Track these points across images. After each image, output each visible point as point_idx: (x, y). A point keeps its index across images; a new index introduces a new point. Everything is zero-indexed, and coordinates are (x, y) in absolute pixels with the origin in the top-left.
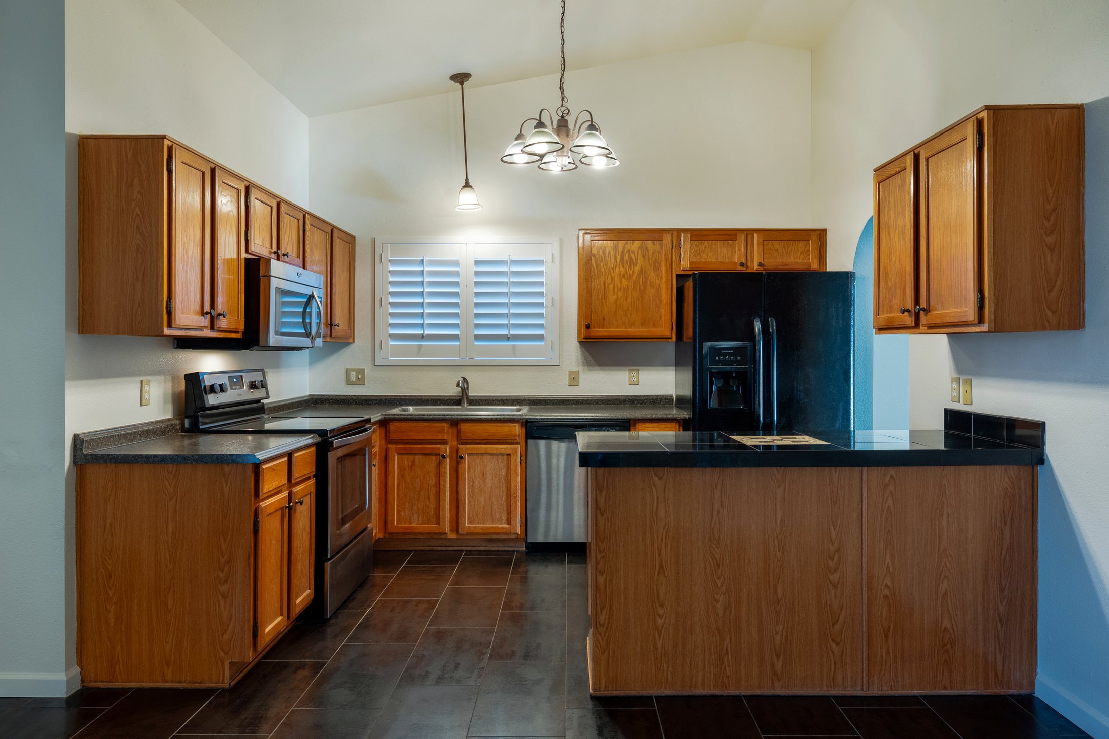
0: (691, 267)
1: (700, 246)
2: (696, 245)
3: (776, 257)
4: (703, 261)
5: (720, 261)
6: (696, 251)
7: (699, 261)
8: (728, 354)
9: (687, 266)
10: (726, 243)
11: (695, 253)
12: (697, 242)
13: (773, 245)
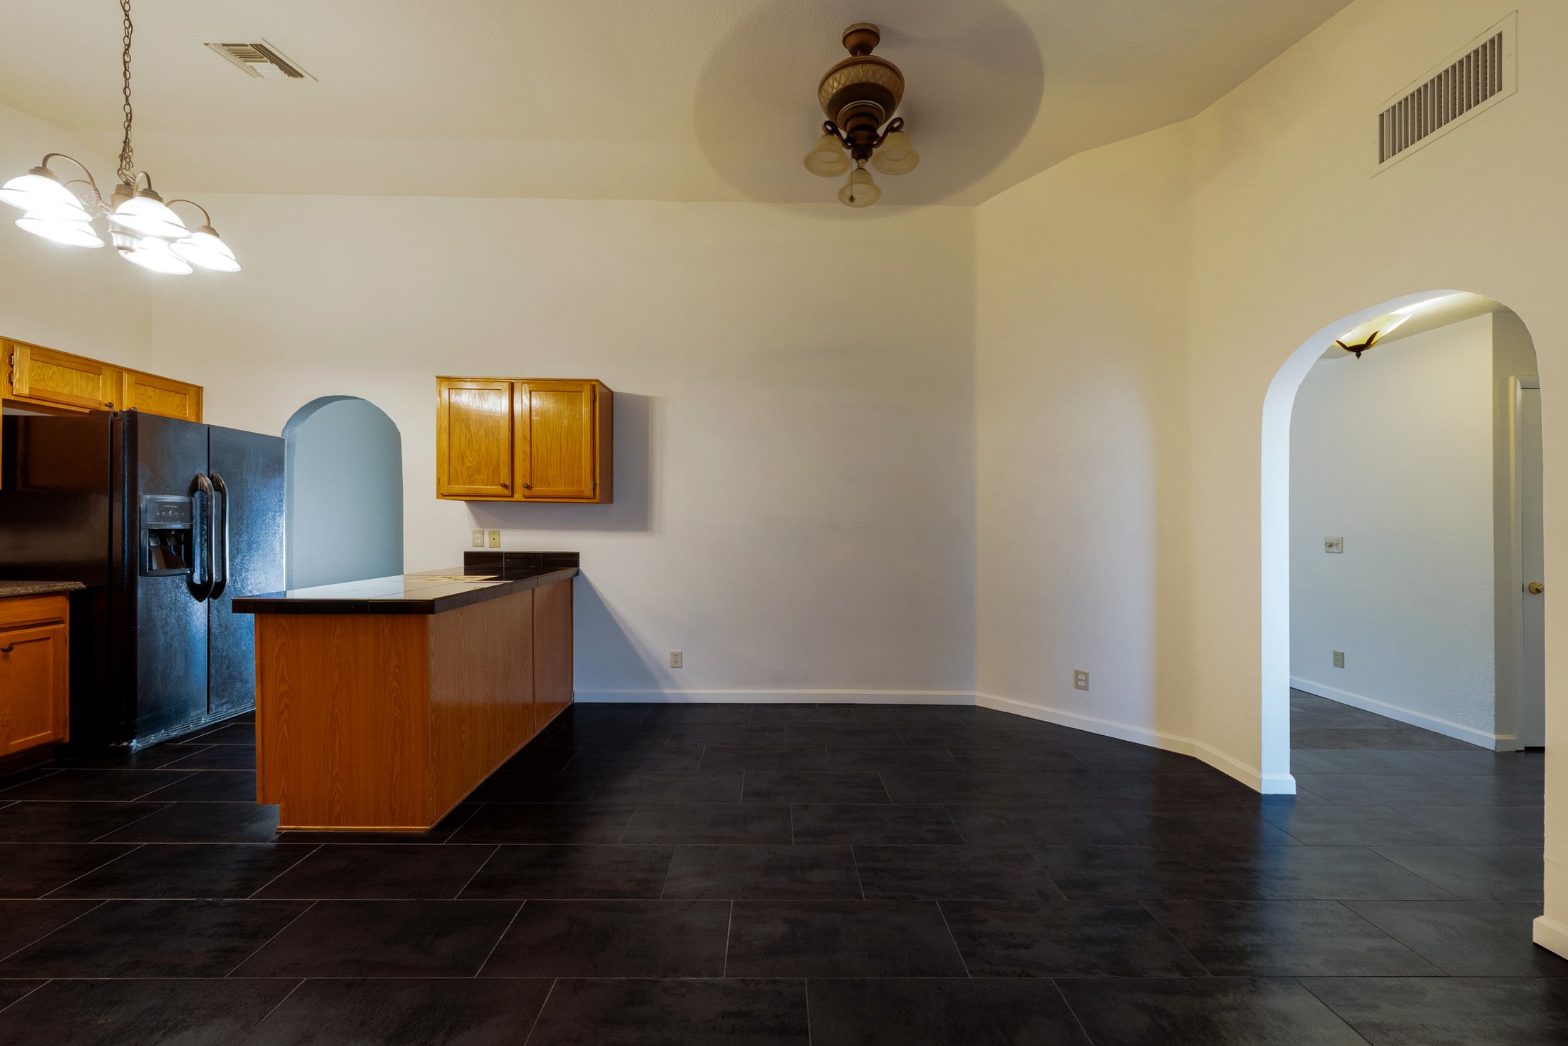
0: (31, 394)
1: (45, 370)
2: (39, 367)
3: (150, 405)
4: (50, 389)
5: (75, 394)
6: (39, 375)
7: (43, 388)
8: (170, 509)
9: (26, 391)
10: (84, 374)
11: (36, 377)
12: (41, 363)
13: (146, 391)
